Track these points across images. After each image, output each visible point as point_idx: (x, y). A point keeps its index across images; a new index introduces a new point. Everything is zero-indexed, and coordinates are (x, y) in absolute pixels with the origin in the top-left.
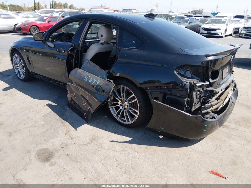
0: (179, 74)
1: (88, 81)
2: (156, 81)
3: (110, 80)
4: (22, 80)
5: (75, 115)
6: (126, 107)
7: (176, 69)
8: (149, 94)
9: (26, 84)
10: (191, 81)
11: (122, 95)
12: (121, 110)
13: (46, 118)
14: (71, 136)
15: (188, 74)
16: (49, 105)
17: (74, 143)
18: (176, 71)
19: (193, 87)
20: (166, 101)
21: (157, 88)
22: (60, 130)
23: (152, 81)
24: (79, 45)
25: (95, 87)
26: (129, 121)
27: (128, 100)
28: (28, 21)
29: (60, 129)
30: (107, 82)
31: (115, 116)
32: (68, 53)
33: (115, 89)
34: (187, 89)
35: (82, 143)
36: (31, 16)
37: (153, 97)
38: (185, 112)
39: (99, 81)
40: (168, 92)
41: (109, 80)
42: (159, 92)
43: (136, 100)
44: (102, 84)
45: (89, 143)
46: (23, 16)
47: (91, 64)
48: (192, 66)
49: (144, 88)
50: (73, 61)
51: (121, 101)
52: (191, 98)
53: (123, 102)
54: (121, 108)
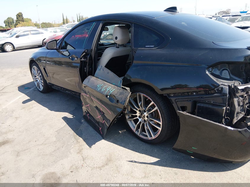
0: (212, 74)
1: (101, 90)
2: (184, 85)
3: (126, 88)
4: (41, 92)
5: (91, 129)
6: (146, 119)
7: (208, 69)
8: (173, 103)
9: (44, 96)
10: (231, 83)
11: (139, 104)
12: (140, 122)
13: (59, 133)
14: (84, 156)
15: (226, 74)
17: (86, 165)
18: (209, 71)
19: (233, 91)
20: (196, 111)
21: (183, 94)
22: (73, 148)
23: (177, 85)
24: (92, 50)
25: (108, 97)
26: (151, 136)
27: (147, 109)
28: (56, 35)
29: (73, 146)
30: (122, 90)
31: (134, 131)
32: (81, 60)
33: (132, 98)
34: (226, 95)
35: (95, 166)
36: (58, 30)
37: (179, 106)
38: (224, 125)
39: (113, 90)
40: (198, 99)
41: (124, 87)
42: (187, 100)
43: (156, 108)
44: (116, 92)
45: (103, 166)
46: (51, 31)
47: (104, 70)
48: (229, 63)
49: (167, 95)
50: (86, 68)
51: (139, 112)
52: (232, 107)
53: (142, 113)
54: (140, 120)
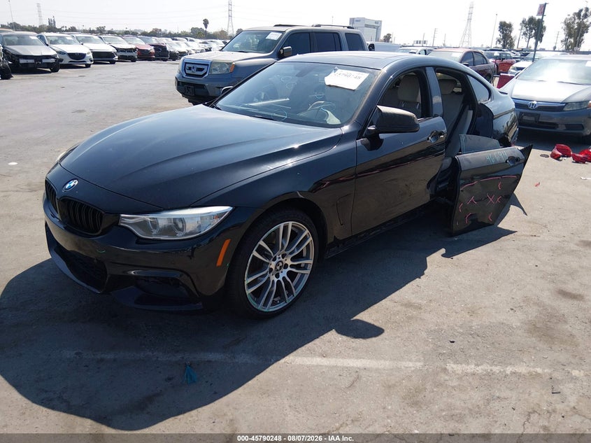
16: (443, 255)
25: (508, 161)
39: (504, 153)
